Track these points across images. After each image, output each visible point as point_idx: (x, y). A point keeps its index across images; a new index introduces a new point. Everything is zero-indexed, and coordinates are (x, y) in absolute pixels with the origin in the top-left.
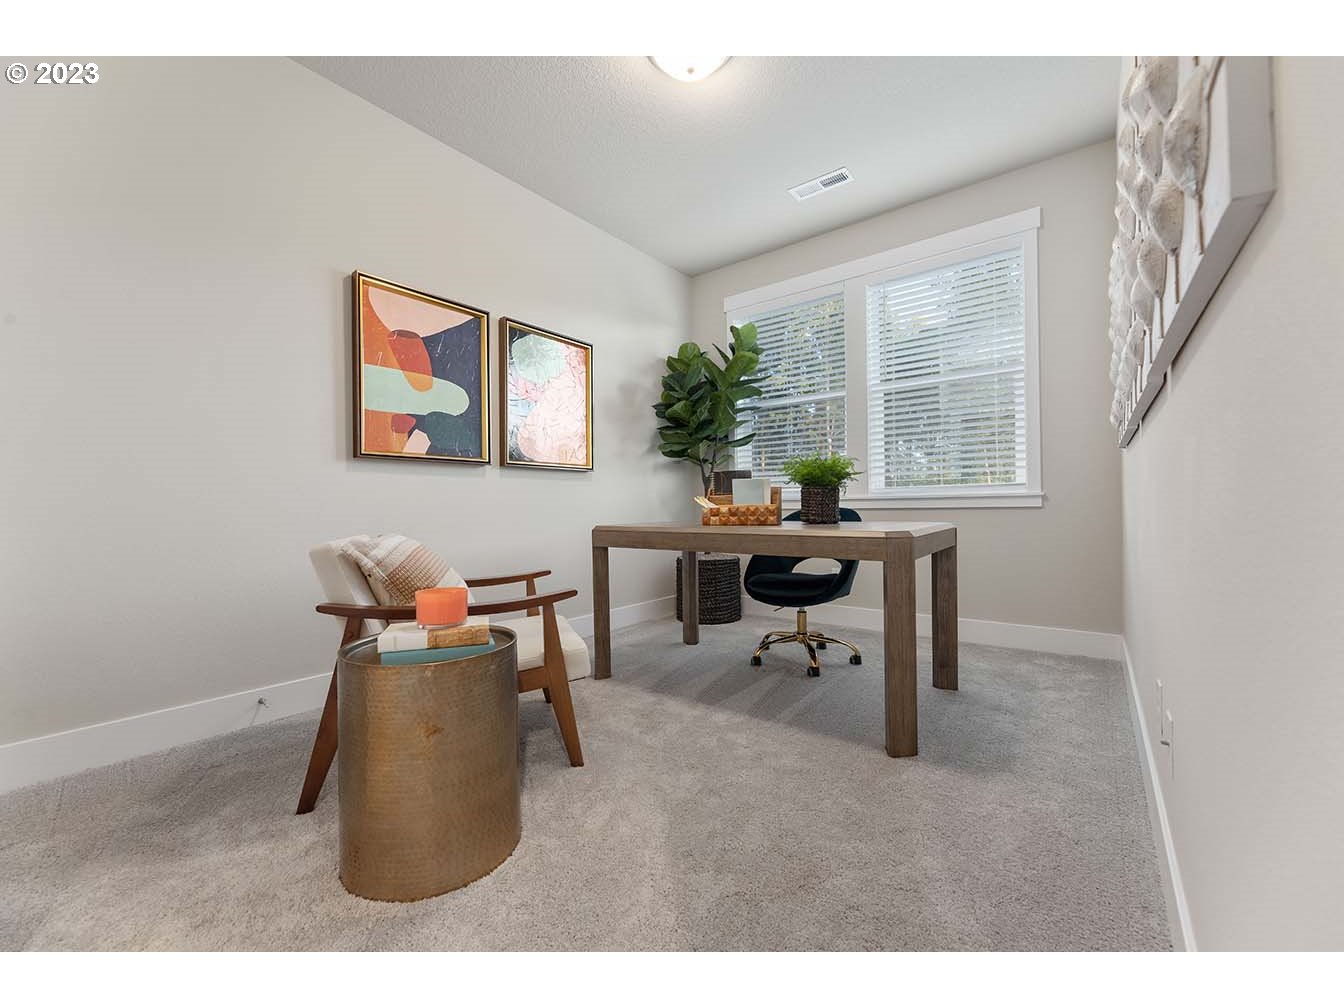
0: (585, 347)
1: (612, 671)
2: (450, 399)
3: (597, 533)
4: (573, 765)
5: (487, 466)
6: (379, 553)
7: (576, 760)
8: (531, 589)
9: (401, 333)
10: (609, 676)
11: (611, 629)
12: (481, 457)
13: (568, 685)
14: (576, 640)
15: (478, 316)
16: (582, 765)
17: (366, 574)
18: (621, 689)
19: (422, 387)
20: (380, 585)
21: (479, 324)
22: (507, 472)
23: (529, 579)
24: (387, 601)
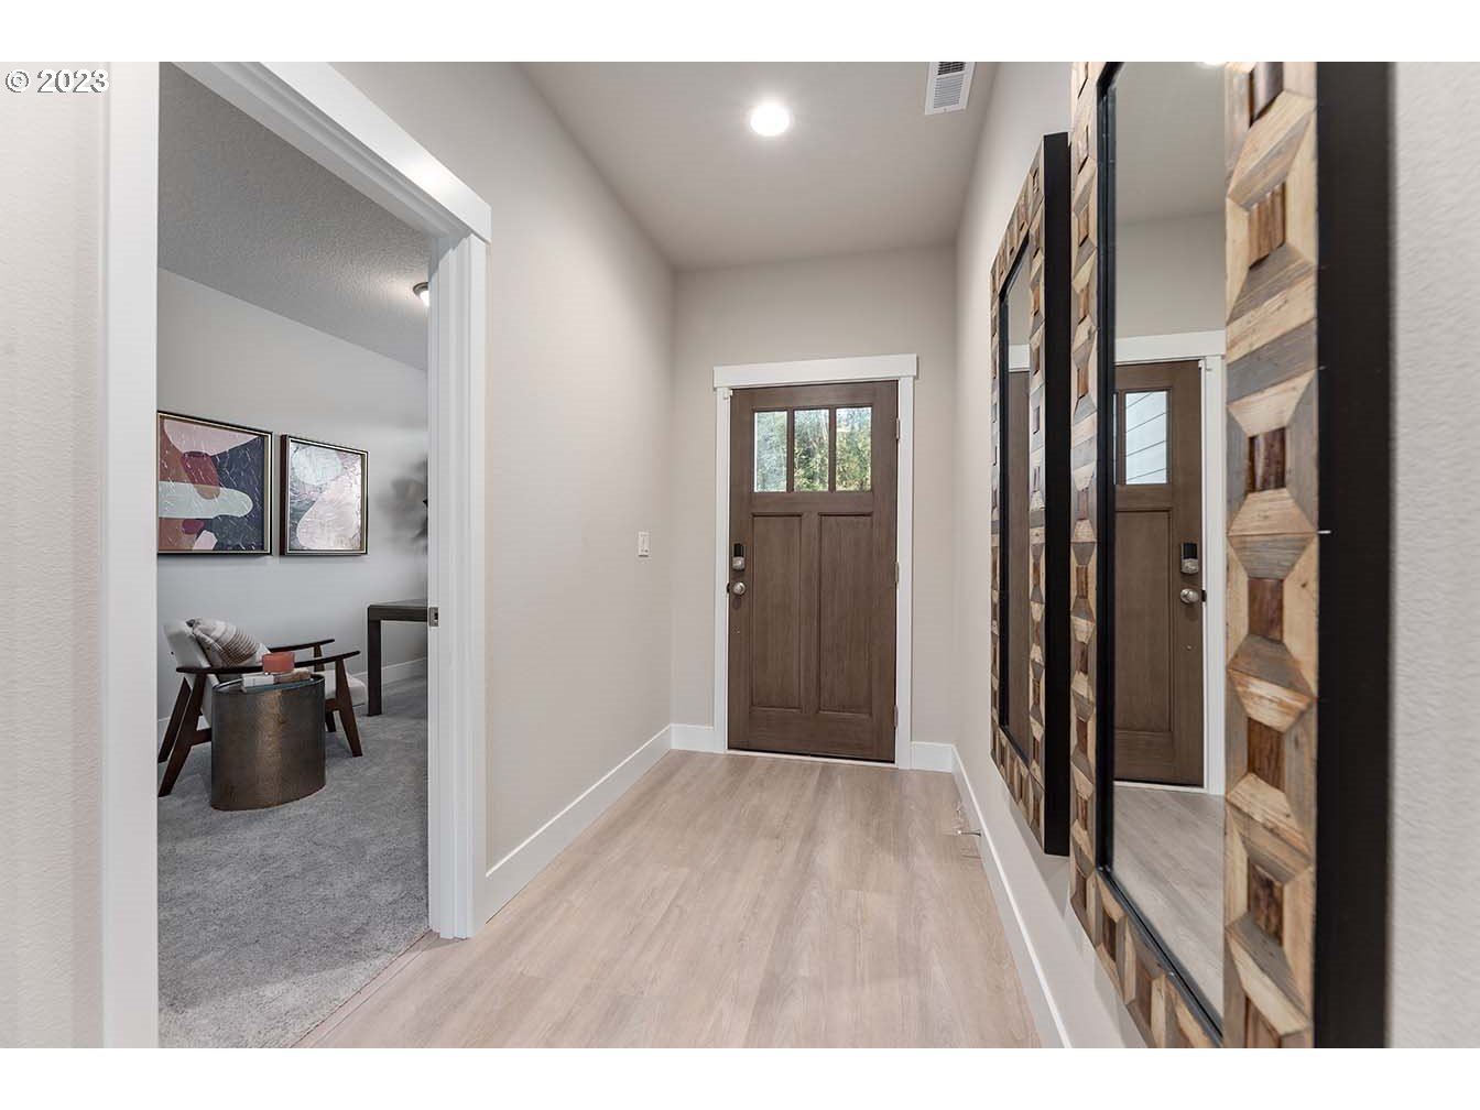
0: (363, 456)
1: (383, 710)
2: (236, 503)
3: (371, 609)
4: (356, 756)
5: (269, 557)
6: (217, 634)
7: (357, 752)
8: (318, 652)
9: (192, 454)
10: (380, 713)
11: (382, 683)
12: (262, 548)
13: (352, 710)
14: (357, 682)
15: (262, 436)
16: (361, 755)
17: (205, 647)
18: (389, 720)
19: (209, 496)
20: (217, 656)
21: (263, 442)
22: (284, 560)
23: (317, 646)
24: (219, 663)
